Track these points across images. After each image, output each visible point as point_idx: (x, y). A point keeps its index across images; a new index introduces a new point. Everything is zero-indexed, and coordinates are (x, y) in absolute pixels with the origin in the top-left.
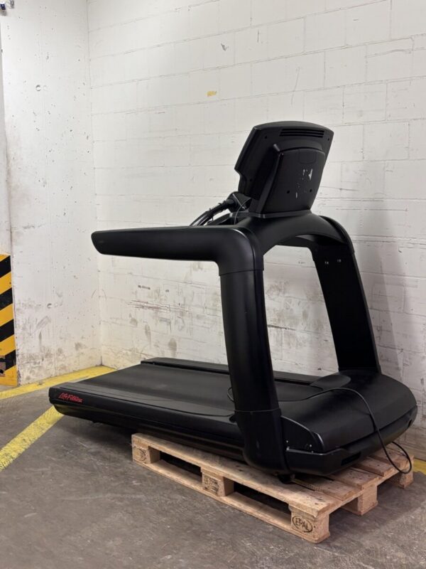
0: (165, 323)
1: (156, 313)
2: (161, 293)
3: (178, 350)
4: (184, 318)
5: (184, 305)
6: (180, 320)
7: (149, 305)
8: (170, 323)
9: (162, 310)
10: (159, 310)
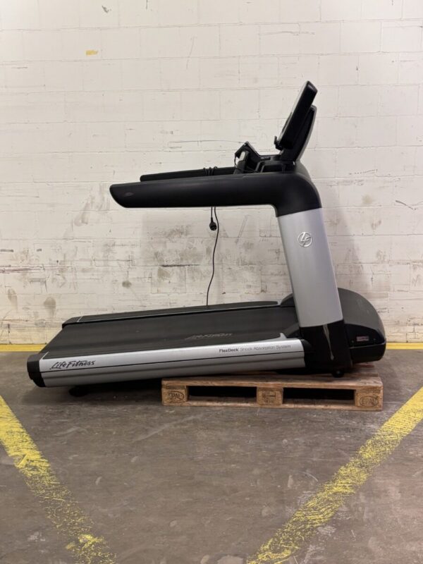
0: (37, 283)
1: (23, 275)
2: (30, 253)
3: (57, 307)
4: (64, 274)
5: (64, 261)
6: (60, 277)
7: (11, 268)
8: (45, 282)
9: (32, 271)
10: (29, 271)
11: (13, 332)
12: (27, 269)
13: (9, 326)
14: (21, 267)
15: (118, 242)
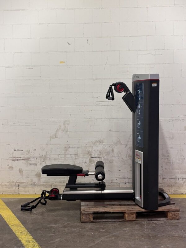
0: (33, 165)
1: (27, 161)
2: (31, 151)
3: (42, 177)
4: (46, 161)
5: (46, 155)
6: (44, 163)
7: (21, 158)
8: (37, 165)
9: (31, 160)
10: (29, 160)
11: (21, 188)
12: (28, 159)
13: (19, 185)
14: (26, 158)
15: (71, 146)
